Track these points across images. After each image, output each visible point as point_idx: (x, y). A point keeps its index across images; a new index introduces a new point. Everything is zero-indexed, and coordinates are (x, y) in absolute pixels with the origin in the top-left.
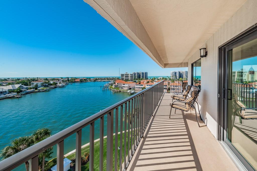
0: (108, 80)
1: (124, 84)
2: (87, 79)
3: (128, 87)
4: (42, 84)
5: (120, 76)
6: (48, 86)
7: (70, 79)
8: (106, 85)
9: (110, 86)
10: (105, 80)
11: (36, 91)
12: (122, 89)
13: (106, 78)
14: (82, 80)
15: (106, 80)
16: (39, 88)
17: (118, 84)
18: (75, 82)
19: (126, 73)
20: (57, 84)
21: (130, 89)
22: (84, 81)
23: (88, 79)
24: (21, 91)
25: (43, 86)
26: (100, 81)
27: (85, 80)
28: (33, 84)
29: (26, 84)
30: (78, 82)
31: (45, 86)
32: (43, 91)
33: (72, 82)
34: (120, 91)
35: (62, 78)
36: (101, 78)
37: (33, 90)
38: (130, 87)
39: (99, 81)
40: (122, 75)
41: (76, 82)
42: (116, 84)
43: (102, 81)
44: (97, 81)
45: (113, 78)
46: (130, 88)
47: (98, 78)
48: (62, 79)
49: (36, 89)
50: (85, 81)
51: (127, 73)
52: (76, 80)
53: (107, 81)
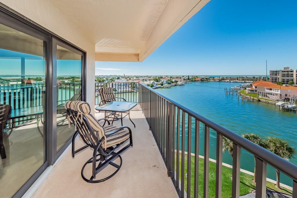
0: (243, 80)
1: (271, 89)
2: (210, 77)
3: (281, 95)
4: (166, 81)
5: (269, 74)
6: (170, 83)
7: (190, 77)
8: (235, 88)
9: (242, 89)
10: (238, 80)
11: (162, 87)
12: (266, 98)
14: (203, 79)
15: (240, 80)
16: (164, 84)
17: (256, 87)
18: (195, 81)
19: (284, 68)
20: (177, 82)
21: (287, 100)
22: (205, 81)
23: (212, 78)
24: (153, 86)
25: (167, 83)
26: (228, 81)
27: (207, 79)
28: (161, 81)
29: (157, 81)
30: (198, 81)
31: (168, 83)
32: (166, 88)
33: (192, 81)
34: (259, 101)
35: (183, 76)
36: (231, 78)
37: (160, 85)
38: (286, 95)
39: (226, 81)
40: (275, 73)
42: (254, 87)
43: (232, 81)
44: (224, 81)
45: (254, 78)
46: (288, 97)
47: (226, 78)
48: (183, 78)
49: (162, 85)
51: (288, 68)
52: (196, 79)
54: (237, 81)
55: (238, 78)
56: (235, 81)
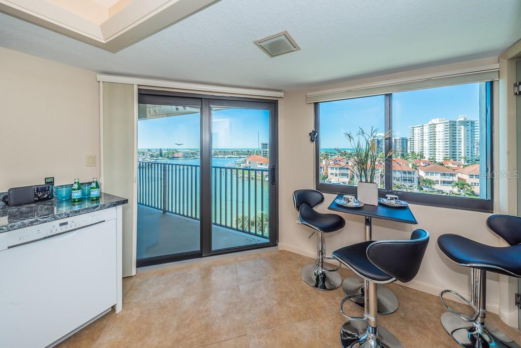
0: (238, 155)
1: (261, 164)
2: (197, 152)
5: (260, 148)
7: (164, 152)
10: (232, 154)
13: (235, 151)
14: (187, 155)
17: (250, 163)
18: (172, 158)
22: (190, 157)
26: (222, 156)
27: (193, 154)
30: (179, 157)
33: (168, 158)
35: (149, 150)
36: (225, 152)
40: (265, 146)
41: (175, 157)
43: (226, 157)
44: (217, 156)
45: (248, 151)
47: (220, 152)
48: (150, 153)
50: (194, 157)
52: (177, 154)
53: (235, 156)
54: (232, 156)
55: (232, 152)
56: (229, 156)
